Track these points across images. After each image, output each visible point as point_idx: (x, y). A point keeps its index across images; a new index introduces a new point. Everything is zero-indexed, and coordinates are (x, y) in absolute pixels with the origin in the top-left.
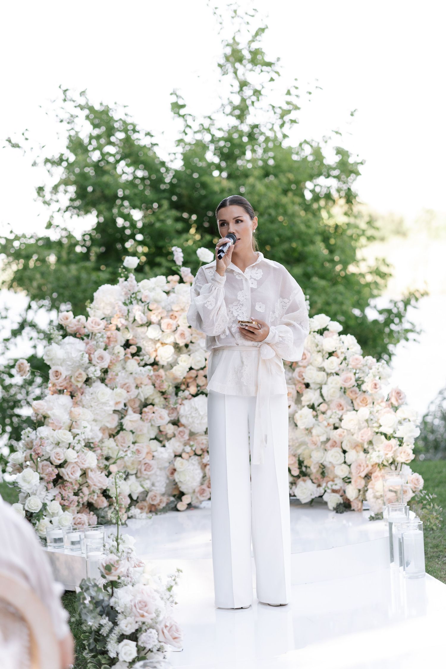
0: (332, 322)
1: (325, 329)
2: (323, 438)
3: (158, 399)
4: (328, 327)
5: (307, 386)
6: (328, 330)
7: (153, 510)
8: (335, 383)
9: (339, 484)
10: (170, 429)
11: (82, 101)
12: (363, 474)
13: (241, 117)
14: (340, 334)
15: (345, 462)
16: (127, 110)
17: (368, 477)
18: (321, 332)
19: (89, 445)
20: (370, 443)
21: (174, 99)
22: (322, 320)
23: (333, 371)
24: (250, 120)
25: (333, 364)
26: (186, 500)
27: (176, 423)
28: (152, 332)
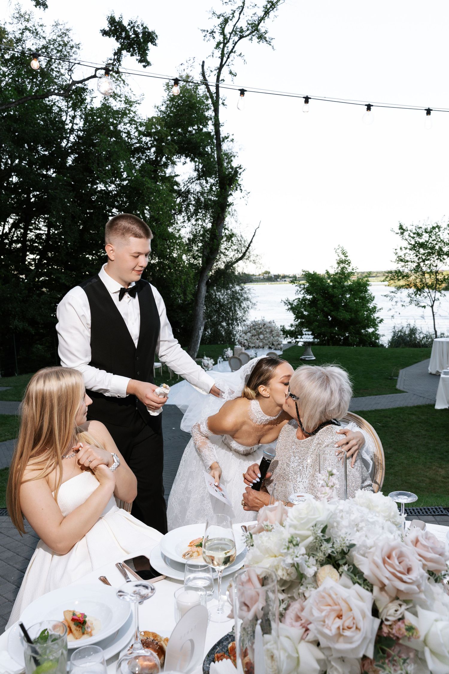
7: (256, 348)
11: (307, 273)
19: (247, 340)
27: (259, 338)
28: (257, 327)
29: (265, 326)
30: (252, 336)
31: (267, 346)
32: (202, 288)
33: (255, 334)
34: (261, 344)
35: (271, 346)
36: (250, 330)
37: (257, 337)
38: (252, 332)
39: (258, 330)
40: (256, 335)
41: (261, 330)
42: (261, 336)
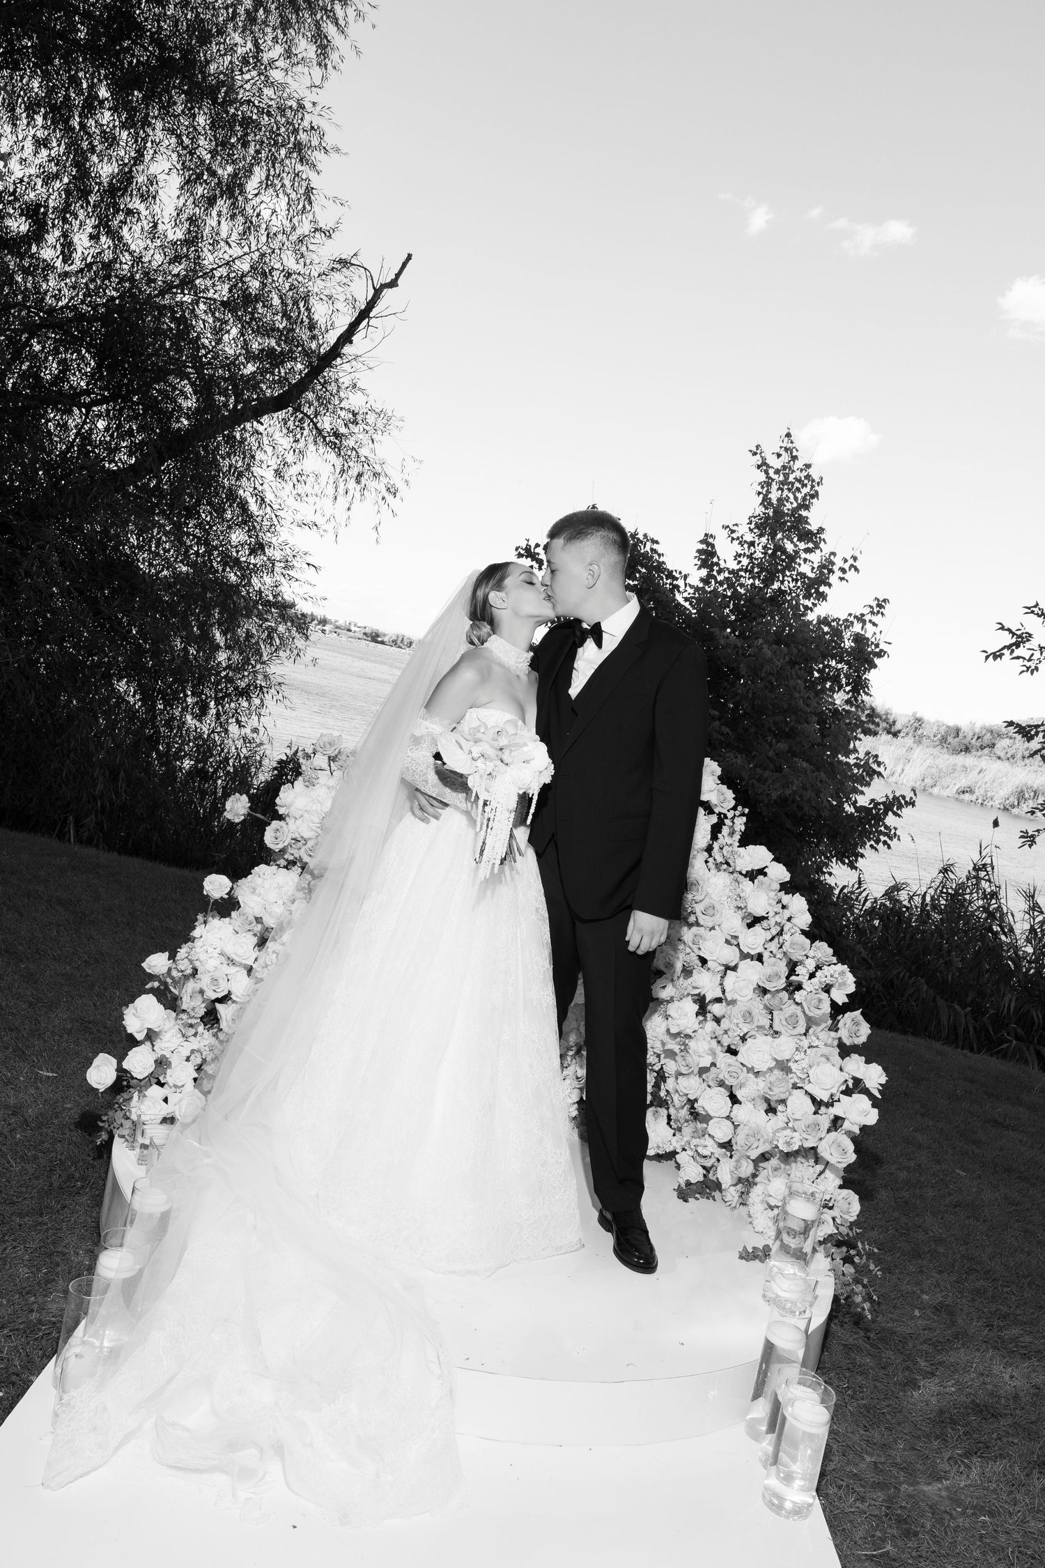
0: (774, 863)
1: (762, 872)
2: (706, 1062)
4: (766, 870)
5: (703, 961)
6: (765, 874)
8: (751, 973)
9: (709, 1147)
12: (754, 1154)
13: (768, 582)
15: (728, 1118)
16: (655, 546)
18: (752, 875)
20: (783, 1102)
22: (759, 855)
23: (753, 952)
24: (776, 586)
25: (754, 940)
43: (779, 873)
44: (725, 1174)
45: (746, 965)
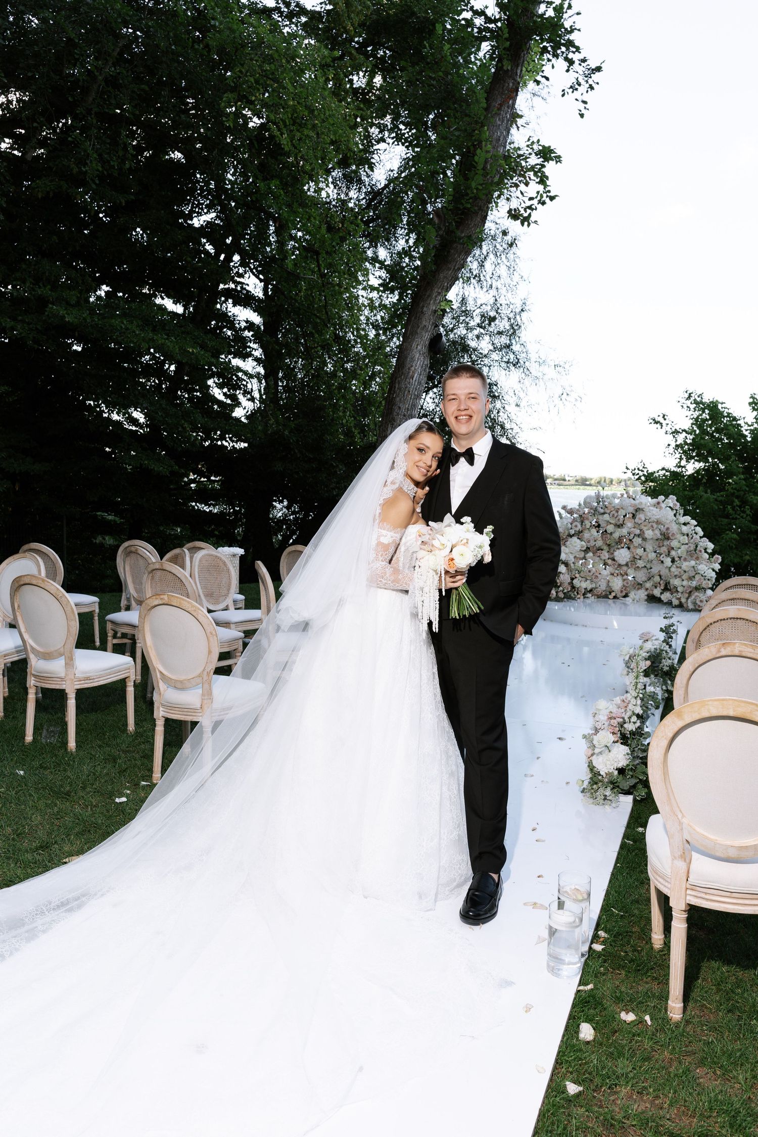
3: (605, 548)
4: (690, 522)
5: (673, 548)
7: (599, 597)
8: (684, 548)
9: (679, 595)
10: (610, 562)
11: (699, 399)
14: (696, 526)
17: (690, 592)
18: (685, 524)
20: (694, 577)
21: (751, 400)
22: (688, 519)
26: (613, 594)
27: (614, 560)
28: (606, 517)
29: (641, 516)
30: (587, 550)
31: (642, 594)
32: (413, 359)
33: (600, 543)
34: (617, 584)
35: (657, 592)
36: (579, 527)
37: (605, 555)
38: (586, 535)
39: (610, 528)
40: (600, 549)
41: (624, 531)
42: (623, 555)
43: (694, 522)
44: (683, 600)
45: (683, 547)
